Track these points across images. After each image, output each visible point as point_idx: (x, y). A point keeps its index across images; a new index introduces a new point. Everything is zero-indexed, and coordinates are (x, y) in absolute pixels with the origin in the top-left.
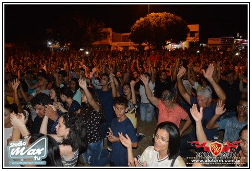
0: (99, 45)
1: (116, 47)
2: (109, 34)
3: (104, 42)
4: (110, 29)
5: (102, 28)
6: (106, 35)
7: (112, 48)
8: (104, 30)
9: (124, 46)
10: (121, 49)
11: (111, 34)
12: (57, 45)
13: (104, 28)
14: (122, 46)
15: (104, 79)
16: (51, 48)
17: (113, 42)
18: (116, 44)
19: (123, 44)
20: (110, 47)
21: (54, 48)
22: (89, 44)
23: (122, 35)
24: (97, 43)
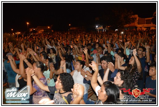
0: (129, 27)
1: (141, 28)
2: (136, 19)
3: (132, 24)
4: (136, 16)
5: (131, 15)
6: (134, 19)
7: (138, 28)
8: (133, 16)
9: (146, 27)
10: (145, 29)
11: (137, 19)
12: (101, 28)
13: (132, 15)
14: (145, 27)
15: (140, 50)
16: (98, 29)
17: (138, 24)
18: (141, 26)
19: (146, 25)
20: (136, 28)
21: (99, 29)
22: (122, 26)
23: (146, 19)
24: (128, 25)
